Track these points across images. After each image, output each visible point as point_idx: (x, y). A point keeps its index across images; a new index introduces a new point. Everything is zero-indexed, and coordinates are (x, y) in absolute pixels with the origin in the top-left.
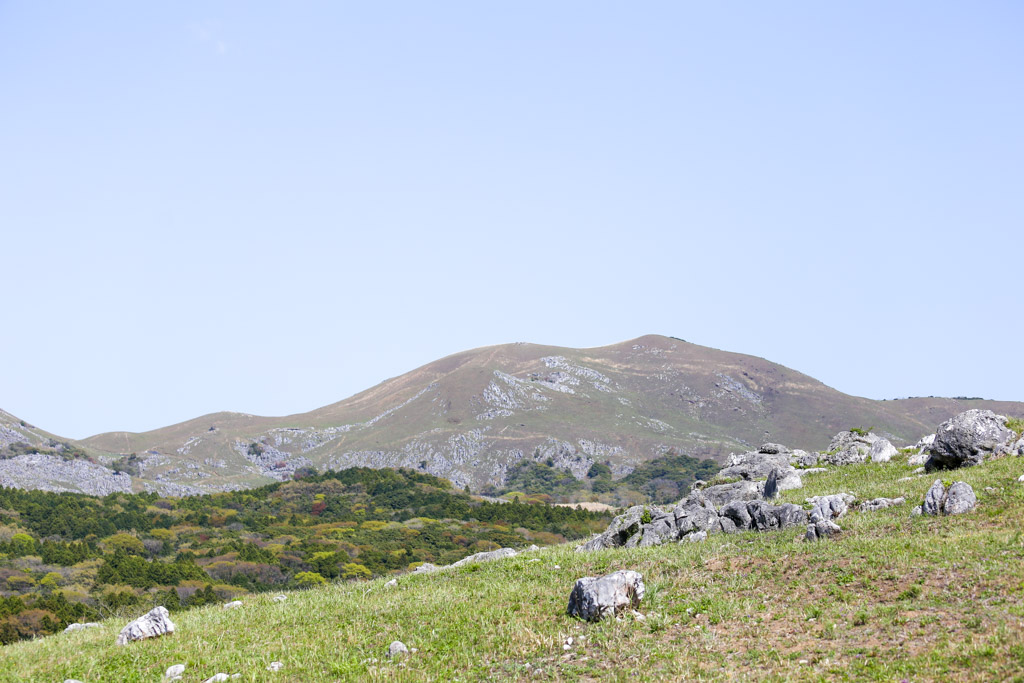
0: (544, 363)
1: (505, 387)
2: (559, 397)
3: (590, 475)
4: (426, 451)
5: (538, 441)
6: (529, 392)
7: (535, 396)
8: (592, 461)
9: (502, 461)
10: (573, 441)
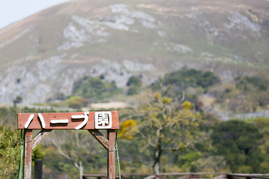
0: (111, 10)
1: (79, 27)
2: (116, 33)
3: (128, 84)
4: (21, 72)
5: (95, 63)
6: (95, 30)
7: (99, 33)
8: (130, 75)
9: (71, 77)
10: (120, 61)
